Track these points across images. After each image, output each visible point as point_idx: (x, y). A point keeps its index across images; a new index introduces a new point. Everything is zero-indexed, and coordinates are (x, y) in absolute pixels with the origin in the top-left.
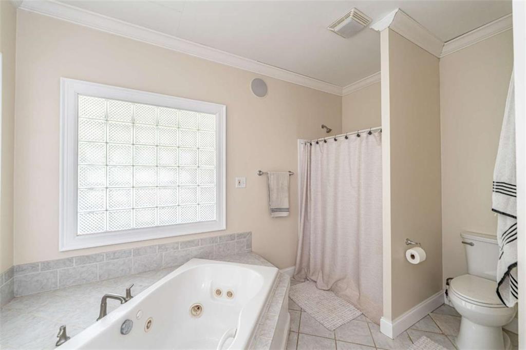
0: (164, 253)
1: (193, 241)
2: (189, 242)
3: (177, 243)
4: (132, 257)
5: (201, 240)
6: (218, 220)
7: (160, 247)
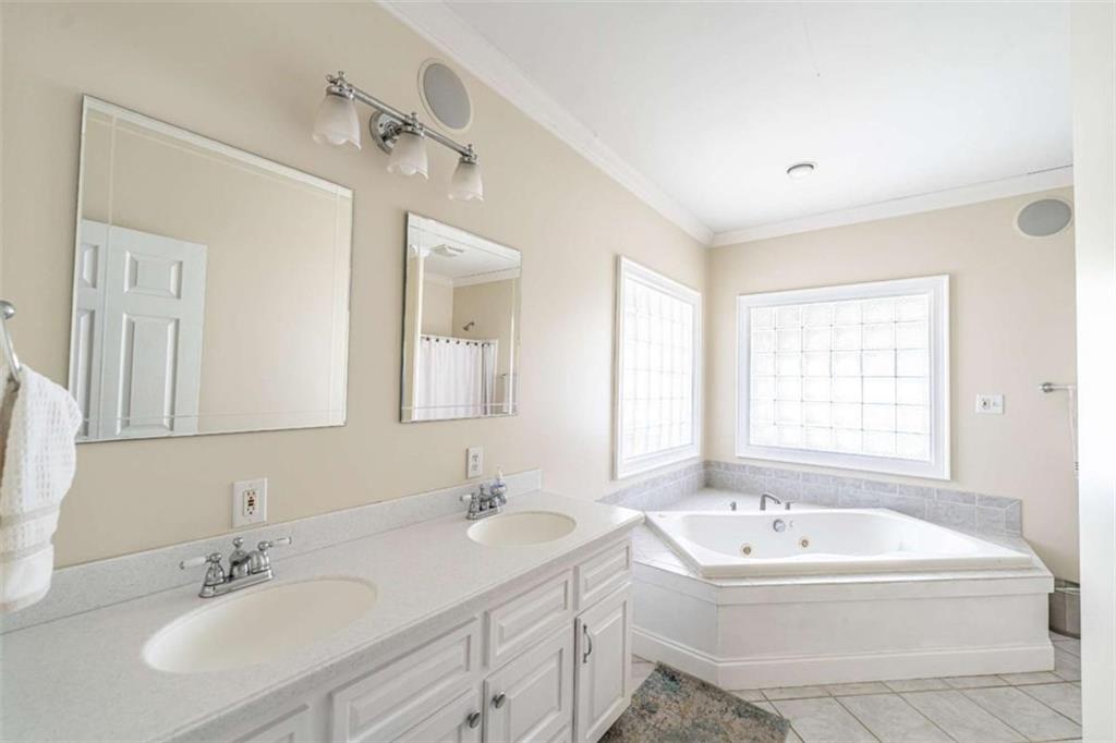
0: (840, 488)
1: (885, 485)
2: (879, 483)
3: (861, 480)
4: (800, 481)
5: (900, 485)
6: (933, 462)
7: (835, 478)
